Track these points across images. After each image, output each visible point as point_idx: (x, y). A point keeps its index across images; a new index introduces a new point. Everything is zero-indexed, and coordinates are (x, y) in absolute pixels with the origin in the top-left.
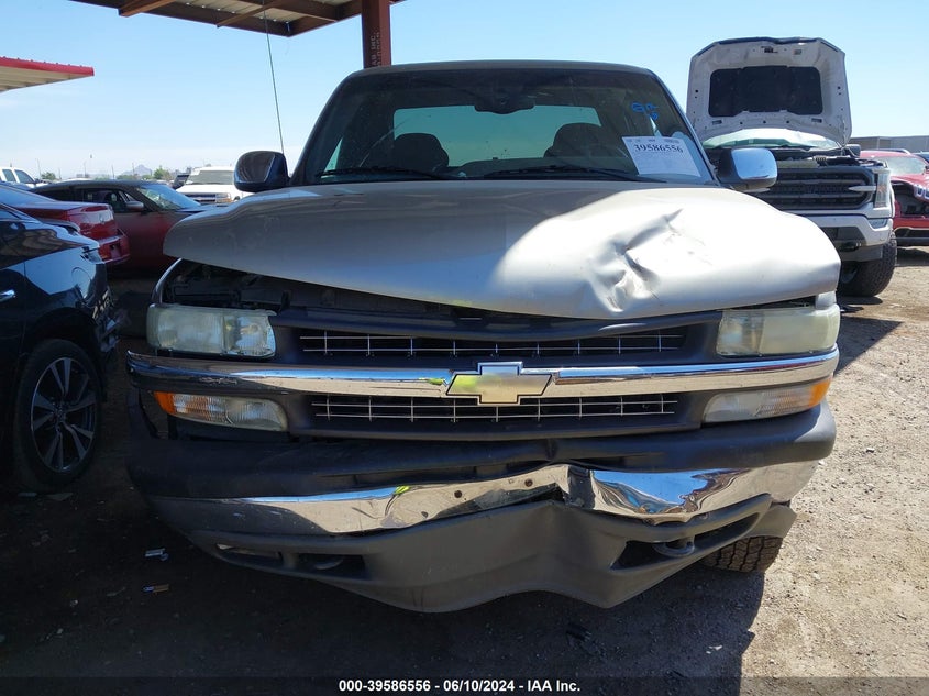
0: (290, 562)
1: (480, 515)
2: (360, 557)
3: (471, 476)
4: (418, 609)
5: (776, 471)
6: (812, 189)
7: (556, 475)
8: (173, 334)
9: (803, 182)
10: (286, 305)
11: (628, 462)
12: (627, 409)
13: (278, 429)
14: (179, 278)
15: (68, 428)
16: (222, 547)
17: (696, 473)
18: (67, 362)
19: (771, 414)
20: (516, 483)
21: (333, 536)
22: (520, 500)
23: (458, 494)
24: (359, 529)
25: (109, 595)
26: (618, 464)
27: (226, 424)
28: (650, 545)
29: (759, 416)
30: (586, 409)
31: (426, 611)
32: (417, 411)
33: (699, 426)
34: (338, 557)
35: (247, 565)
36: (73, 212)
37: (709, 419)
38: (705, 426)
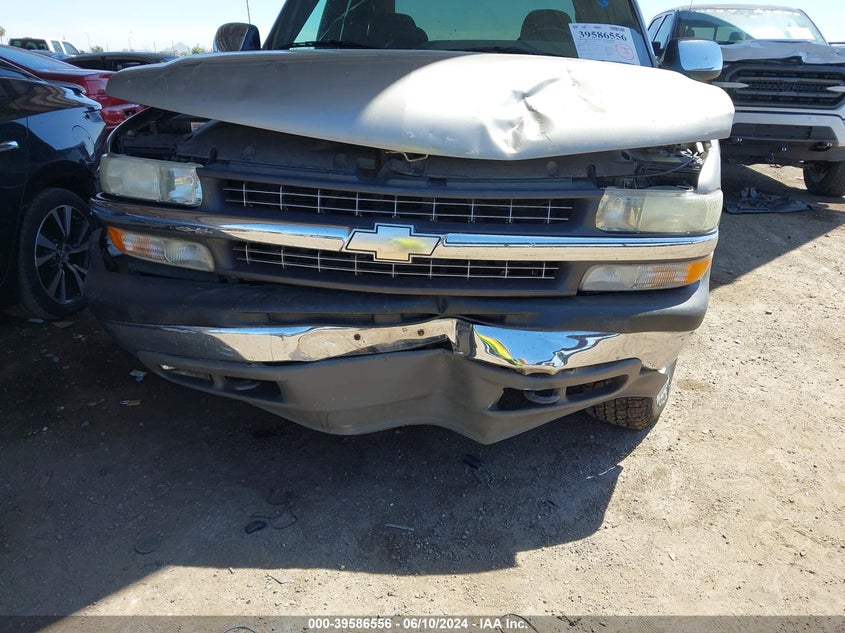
0: (219, 384)
1: (377, 357)
2: (275, 383)
3: (369, 322)
4: (326, 431)
5: (645, 338)
6: (790, 87)
7: (444, 327)
8: (119, 180)
9: (782, 79)
10: (214, 159)
11: (508, 319)
12: (511, 273)
13: (207, 270)
14: (129, 132)
15: (70, 266)
16: (165, 367)
17: (570, 334)
18: (68, 210)
19: (648, 287)
20: (409, 332)
21: (250, 363)
22: (414, 346)
23: (357, 337)
24: (271, 360)
25: (90, 404)
26: (498, 321)
27: (164, 262)
28: (521, 392)
29: (635, 288)
30: (473, 272)
31: (331, 432)
32: (323, 263)
33: (575, 293)
34: (254, 381)
35: (187, 385)
36: (89, 78)
37: (585, 288)
38: (582, 293)
